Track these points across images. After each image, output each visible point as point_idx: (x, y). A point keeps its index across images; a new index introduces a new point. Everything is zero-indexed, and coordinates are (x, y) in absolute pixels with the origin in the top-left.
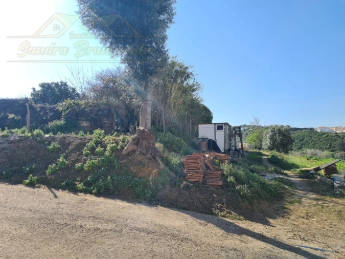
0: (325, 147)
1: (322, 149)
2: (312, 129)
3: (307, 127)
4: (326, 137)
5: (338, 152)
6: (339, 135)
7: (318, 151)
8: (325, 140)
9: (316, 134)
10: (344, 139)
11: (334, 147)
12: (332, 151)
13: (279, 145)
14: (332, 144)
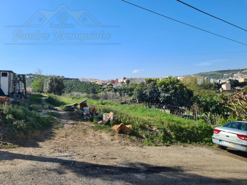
0: (84, 91)
1: (82, 92)
2: (77, 79)
3: (74, 78)
4: (85, 84)
5: (91, 94)
6: (92, 84)
7: (80, 93)
8: (84, 86)
9: (80, 83)
10: (94, 86)
11: (89, 91)
12: (88, 94)
13: (55, 90)
14: (88, 89)
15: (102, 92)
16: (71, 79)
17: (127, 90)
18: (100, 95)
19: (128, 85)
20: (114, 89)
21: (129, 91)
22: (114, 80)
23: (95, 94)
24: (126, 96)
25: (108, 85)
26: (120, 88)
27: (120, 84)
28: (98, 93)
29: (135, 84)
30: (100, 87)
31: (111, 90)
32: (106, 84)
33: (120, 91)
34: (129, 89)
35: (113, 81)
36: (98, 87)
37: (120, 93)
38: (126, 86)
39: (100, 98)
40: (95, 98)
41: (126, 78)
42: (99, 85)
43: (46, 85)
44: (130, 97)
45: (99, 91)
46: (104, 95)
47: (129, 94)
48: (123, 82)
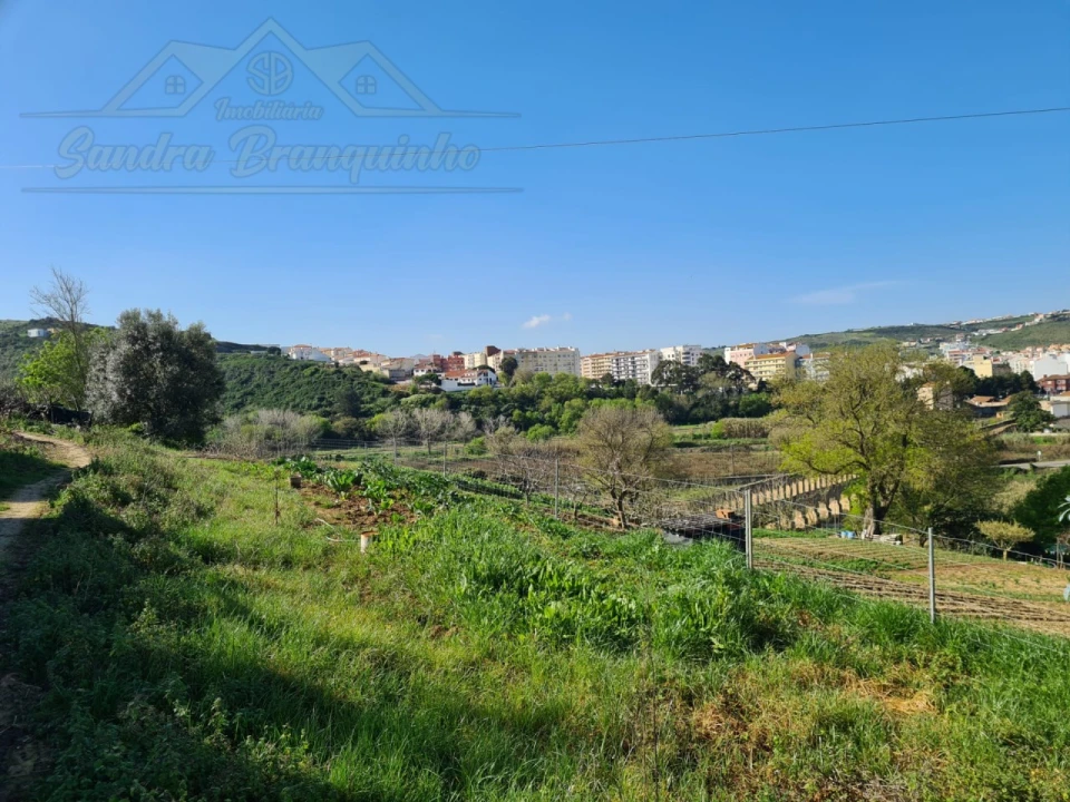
0: (306, 403)
1: (298, 409)
2: (275, 350)
4: (312, 374)
5: (338, 419)
6: (346, 371)
7: (290, 416)
8: (308, 383)
9: (286, 365)
10: (355, 382)
11: (331, 404)
12: (324, 416)
13: (162, 401)
14: (327, 396)
15: (392, 410)
16: (246, 348)
17: (505, 401)
18: (384, 422)
19: (509, 380)
20: (445, 399)
21: (515, 408)
22: (446, 357)
23: (361, 420)
24: (502, 429)
25: (421, 380)
26: (472, 392)
27: (475, 373)
28: (372, 415)
29: (540, 378)
30: (382, 385)
31: (433, 400)
32: (410, 375)
33: (473, 407)
34: (516, 397)
35: (438, 362)
36: (374, 386)
37: (474, 415)
38: (502, 386)
39: (383, 437)
40: (357, 435)
41: (498, 347)
42: (379, 378)
43: (101, 375)
44: (522, 433)
45: (378, 406)
46: (400, 423)
47: (515, 422)
48: (485, 367)
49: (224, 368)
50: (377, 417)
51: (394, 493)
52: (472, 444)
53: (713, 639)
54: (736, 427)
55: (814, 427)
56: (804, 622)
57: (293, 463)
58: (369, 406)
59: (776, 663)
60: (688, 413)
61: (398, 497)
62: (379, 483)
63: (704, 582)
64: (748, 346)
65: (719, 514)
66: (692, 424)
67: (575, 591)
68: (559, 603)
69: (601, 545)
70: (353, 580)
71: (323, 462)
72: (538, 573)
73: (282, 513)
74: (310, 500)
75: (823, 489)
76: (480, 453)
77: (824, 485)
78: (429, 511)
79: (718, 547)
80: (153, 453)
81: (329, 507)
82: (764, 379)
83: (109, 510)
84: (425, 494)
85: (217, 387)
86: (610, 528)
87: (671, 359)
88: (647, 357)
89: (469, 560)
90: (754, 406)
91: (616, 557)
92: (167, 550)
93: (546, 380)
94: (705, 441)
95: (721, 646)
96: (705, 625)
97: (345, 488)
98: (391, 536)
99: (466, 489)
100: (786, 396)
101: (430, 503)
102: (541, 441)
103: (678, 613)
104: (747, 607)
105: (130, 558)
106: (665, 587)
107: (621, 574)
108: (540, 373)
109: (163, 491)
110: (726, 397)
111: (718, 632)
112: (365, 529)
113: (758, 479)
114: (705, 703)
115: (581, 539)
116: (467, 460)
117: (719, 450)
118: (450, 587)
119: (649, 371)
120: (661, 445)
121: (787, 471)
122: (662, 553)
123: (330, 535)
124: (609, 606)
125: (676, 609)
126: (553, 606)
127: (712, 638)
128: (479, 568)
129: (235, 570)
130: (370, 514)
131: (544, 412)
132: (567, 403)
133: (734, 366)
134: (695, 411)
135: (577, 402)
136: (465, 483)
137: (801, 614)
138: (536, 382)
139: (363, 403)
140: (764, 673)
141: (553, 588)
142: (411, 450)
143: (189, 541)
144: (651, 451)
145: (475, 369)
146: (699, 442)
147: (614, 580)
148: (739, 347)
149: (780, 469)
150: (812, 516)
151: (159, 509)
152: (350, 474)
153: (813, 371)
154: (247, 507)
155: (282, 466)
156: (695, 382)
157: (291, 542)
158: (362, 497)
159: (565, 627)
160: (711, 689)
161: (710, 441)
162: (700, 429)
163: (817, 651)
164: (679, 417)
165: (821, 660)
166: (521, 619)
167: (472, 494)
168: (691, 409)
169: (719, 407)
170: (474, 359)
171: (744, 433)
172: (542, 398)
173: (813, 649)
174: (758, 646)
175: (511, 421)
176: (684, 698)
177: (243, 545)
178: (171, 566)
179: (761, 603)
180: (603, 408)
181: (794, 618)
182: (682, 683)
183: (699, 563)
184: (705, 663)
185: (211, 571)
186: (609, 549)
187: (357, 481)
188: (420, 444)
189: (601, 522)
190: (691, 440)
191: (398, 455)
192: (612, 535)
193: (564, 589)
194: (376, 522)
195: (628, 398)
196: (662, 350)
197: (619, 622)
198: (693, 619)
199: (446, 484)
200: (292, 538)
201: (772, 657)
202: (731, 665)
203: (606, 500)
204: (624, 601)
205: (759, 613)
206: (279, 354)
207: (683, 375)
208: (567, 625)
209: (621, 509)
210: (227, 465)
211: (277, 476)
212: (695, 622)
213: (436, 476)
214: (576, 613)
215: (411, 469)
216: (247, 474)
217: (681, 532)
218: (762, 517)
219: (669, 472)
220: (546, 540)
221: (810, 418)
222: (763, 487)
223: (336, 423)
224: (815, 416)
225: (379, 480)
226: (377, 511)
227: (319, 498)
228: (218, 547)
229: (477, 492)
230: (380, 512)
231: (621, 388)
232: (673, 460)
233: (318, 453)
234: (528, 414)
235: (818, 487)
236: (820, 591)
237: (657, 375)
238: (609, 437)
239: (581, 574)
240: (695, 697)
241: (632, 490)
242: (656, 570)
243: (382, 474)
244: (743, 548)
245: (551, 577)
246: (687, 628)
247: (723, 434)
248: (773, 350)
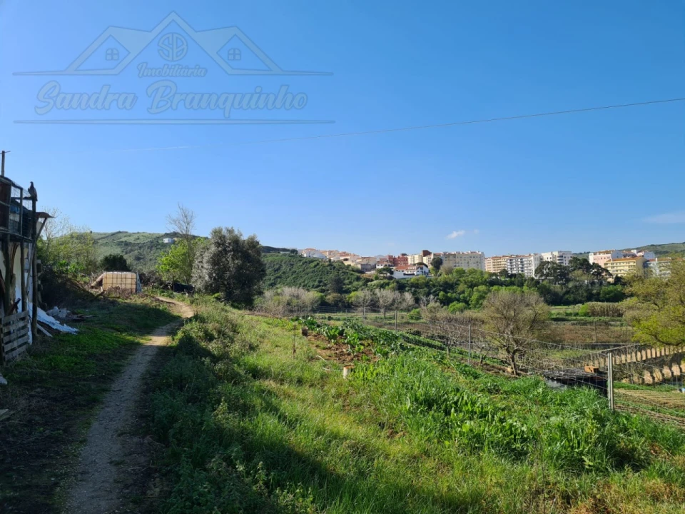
0: (311, 284)
1: (306, 287)
2: (294, 251)
4: (315, 266)
5: (330, 294)
6: (335, 264)
7: (301, 291)
8: (313, 272)
9: (300, 261)
10: (340, 272)
11: (325, 285)
12: (321, 292)
13: (232, 281)
14: (323, 280)
15: (362, 290)
16: (278, 250)
17: (434, 286)
18: (357, 297)
19: (437, 272)
20: (395, 284)
21: (441, 290)
22: (397, 257)
23: (343, 295)
24: (432, 304)
25: (380, 271)
26: (413, 279)
27: (416, 267)
28: (350, 292)
29: (457, 271)
30: (357, 274)
31: (388, 284)
32: (374, 268)
33: (413, 289)
34: (441, 283)
35: (392, 260)
36: (352, 274)
37: (414, 294)
38: (432, 276)
39: (357, 306)
40: (340, 305)
41: (430, 251)
42: (355, 269)
43: (200, 265)
44: (445, 307)
45: (354, 287)
46: (367, 298)
47: (440, 299)
48: (421, 264)
49: (266, 262)
50: (353, 294)
51: (363, 342)
52: (412, 313)
53: (585, 459)
54: (598, 309)
55: (659, 311)
56: (656, 452)
57: (303, 321)
58: (348, 286)
59: (634, 480)
60: (562, 297)
61: (366, 344)
62: (355, 335)
63: (577, 416)
64: (607, 252)
65: (587, 369)
66: (564, 305)
67: (483, 415)
68: (472, 422)
69: (501, 385)
70: (338, 396)
71: (321, 321)
72: (458, 400)
73: (297, 350)
74: (313, 344)
75: (667, 356)
76: (418, 319)
77: (667, 353)
78: (386, 355)
79: (587, 392)
80: (226, 311)
81: (324, 349)
82: (619, 275)
83: (203, 343)
84: (383, 344)
85: (262, 273)
86: (506, 374)
87: (549, 260)
88: (532, 258)
89: (412, 389)
90: (612, 294)
91: (512, 394)
92: (233, 369)
93: (461, 273)
94: (574, 318)
95: (591, 464)
96: (579, 447)
97: (334, 337)
98: (362, 369)
99: (408, 342)
100: (636, 287)
101: (386, 349)
102: (458, 313)
103: (558, 437)
104: (611, 436)
105: (213, 372)
106: (547, 417)
107: (515, 406)
108: (457, 268)
109: (231, 334)
110: (590, 287)
111: (588, 453)
112: (346, 364)
113: (615, 346)
114: (579, 503)
115: (486, 380)
116: (408, 323)
117: (585, 324)
118: (399, 405)
119: (533, 268)
120: (542, 319)
121: (638, 342)
122: (545, 394)
123: (325, 366)
124: (507, 428)
125: (557, 434)
126: (468, 424)
127: (583, 457)
128: (418, 394)
129: (270, 384)
130: (349, 354)
131: (460, 294)
132: (475, 288)
133: (596, 266)
134: (567, 296)
135: (482, 288)
136: (408, 338)
137: (653, 446)
138: (455, 274)
139: (344, 284)
140: (625, 486)
141: (468, 411)
142: (373, 315)
143: (245, 364)
144: (535, 322)
145: (415, 265)
146: (570, 318)
147: (510, 410)
148: (600, 253)
149: (632, 340)
150: (658, 375)
151: (229, 344)
152: (337, 329)
153: (658, 271)
154: (277, 346)
155: (297, 322)
156: (567, 277)
157: (302, 369)
158: (344, 343)
159: (477, 439)
160: (584, 493)
161: (579, 318)
162: (570, 309)
163: (667, 474)
164: (555, 300)
165: (669, 481)
166: (446, 431)
167: (413, 346)
168: (564, 294)
169: (585, 294)
170: (414, 259)
171: (604, 313)
172: (458, 285)
173: (663, 472)
174: (619, 466)
175: (437, 299)
176: (563, 498)
177: (274, 369)
178: (235, 379)
179: (621, 435)
180: (500, 292)
181: (648, 449)
182: (562, 487)
183: (573, 403)
184: (579, 475)
185: (257, 383)
186: (506, 388)
187: (341, 333)
188: (379, 312)
189: (500, 370)
190: (564, 317)
191: (366, 318)
192: (508, 378)
193: (476, 413)
194: (352, 359)
195: (518, 286)
196: (543, 254)
197: (515, 440)
198: (569, 441)
199: (397, 338)
200: (303, 366)
201: (630, 475)
202: (598, 478)
203: (503, 355)
204: (519, 424)
205: (619, 442)
206: (297, 253)
207: (559, 272)
208: (478, 438)
209: (513, 361)
210: (266, 320)
211: (295, 328)
212: (571, 444)
213: (390, 333)
214: (484, 430)
215: (373, 327)
216: (277, 326)
217: (558, 380)
218: (620, 373)
219: (548, 337)
220: (462, 378)
221: (656, 305)
222: (619, 352)
223: (328, 297)
224: (660, 303)
225: (355, 333)
226: (353, 353)
227: (318, 343)
228: (260, 369)
229: (415, 344)
230: (355, 353)
231: (513, 279)
232: (550, 330)
233: (317, 315)
234: (449, 295)
235: (663, 354)
236: (668, 431)
237: (539, 270)
238: (505, 312)
239: (487, 404)
240: (572, 498)
241: (521, 348)
242: (541, 405)
243: (356, 330)
244: (605, 393)
245: (467, 404)
246: (565, 448)
247: (588, 313)
248: (626, 255)
